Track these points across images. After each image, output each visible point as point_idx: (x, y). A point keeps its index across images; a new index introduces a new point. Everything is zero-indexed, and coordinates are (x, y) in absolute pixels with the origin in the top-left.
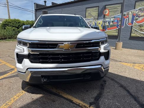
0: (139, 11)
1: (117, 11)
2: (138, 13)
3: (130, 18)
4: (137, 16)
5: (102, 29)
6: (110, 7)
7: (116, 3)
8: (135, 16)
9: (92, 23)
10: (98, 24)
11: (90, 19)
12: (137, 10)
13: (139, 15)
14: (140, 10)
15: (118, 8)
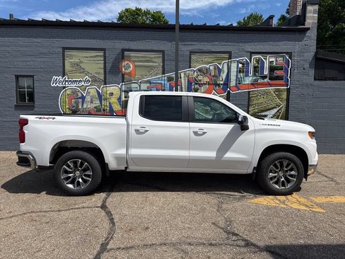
0: (199, 73)
1: (154, 67)
2: (197, 77)
3: (183, 86)
4: (196, 84)
5: (120, 109)
6: (136, 57)
7: (149, 48)
8: (193, 83)
9: (88, 93)
10: (108, 96)
11: (80, 81)
12: (194, 71)
13: (200, 80)
14: (200, 70)
15: (154, 60)
